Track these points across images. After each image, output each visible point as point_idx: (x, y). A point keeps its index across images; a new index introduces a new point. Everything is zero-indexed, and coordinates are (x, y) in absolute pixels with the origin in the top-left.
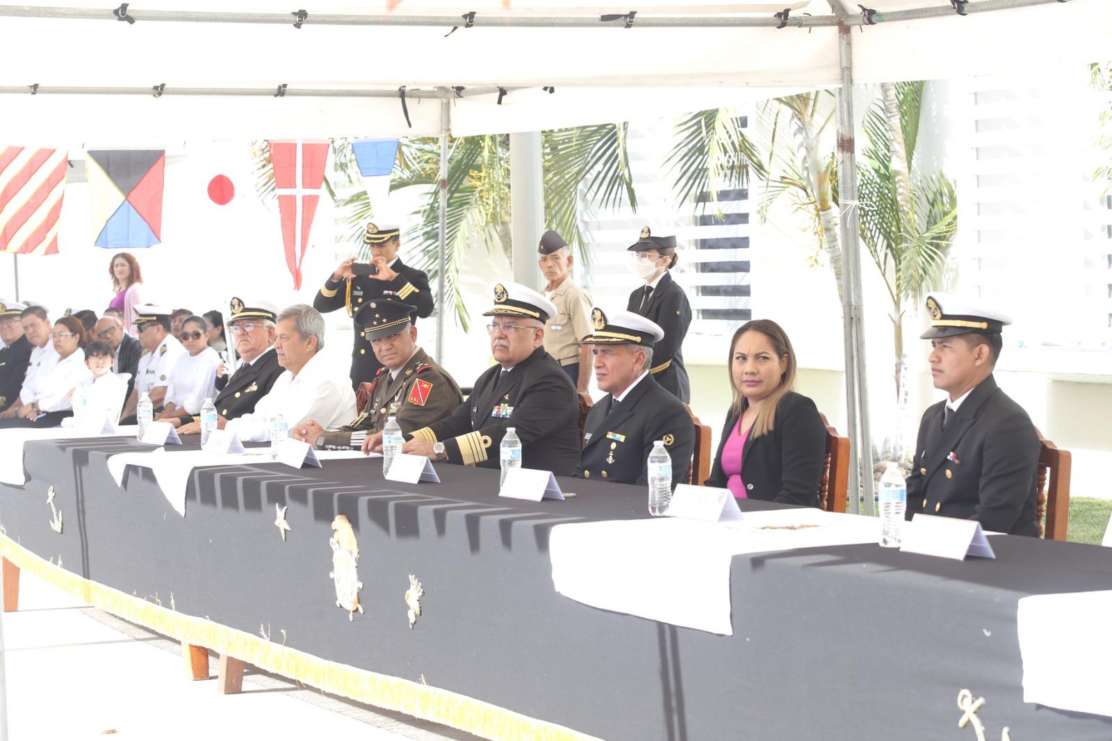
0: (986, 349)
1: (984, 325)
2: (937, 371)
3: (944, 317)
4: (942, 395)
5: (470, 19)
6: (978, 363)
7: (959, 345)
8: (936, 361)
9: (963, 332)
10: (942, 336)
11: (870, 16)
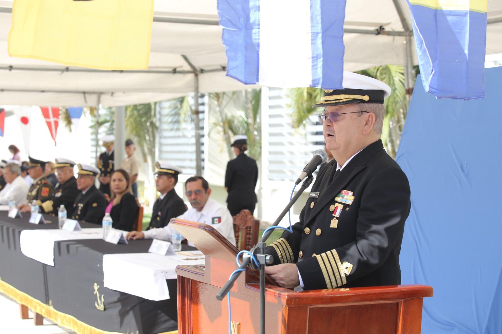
0: (173, 180)
1: (173, 172)
2: (157, 186)
3: (161, 168)
4: (159, 193)
5: (67, 69)
6: (171, 184)
7: (165, 178)
8: (157, 182)
9: (166, 174)
10: (160, 174)
11: (202, 71)
